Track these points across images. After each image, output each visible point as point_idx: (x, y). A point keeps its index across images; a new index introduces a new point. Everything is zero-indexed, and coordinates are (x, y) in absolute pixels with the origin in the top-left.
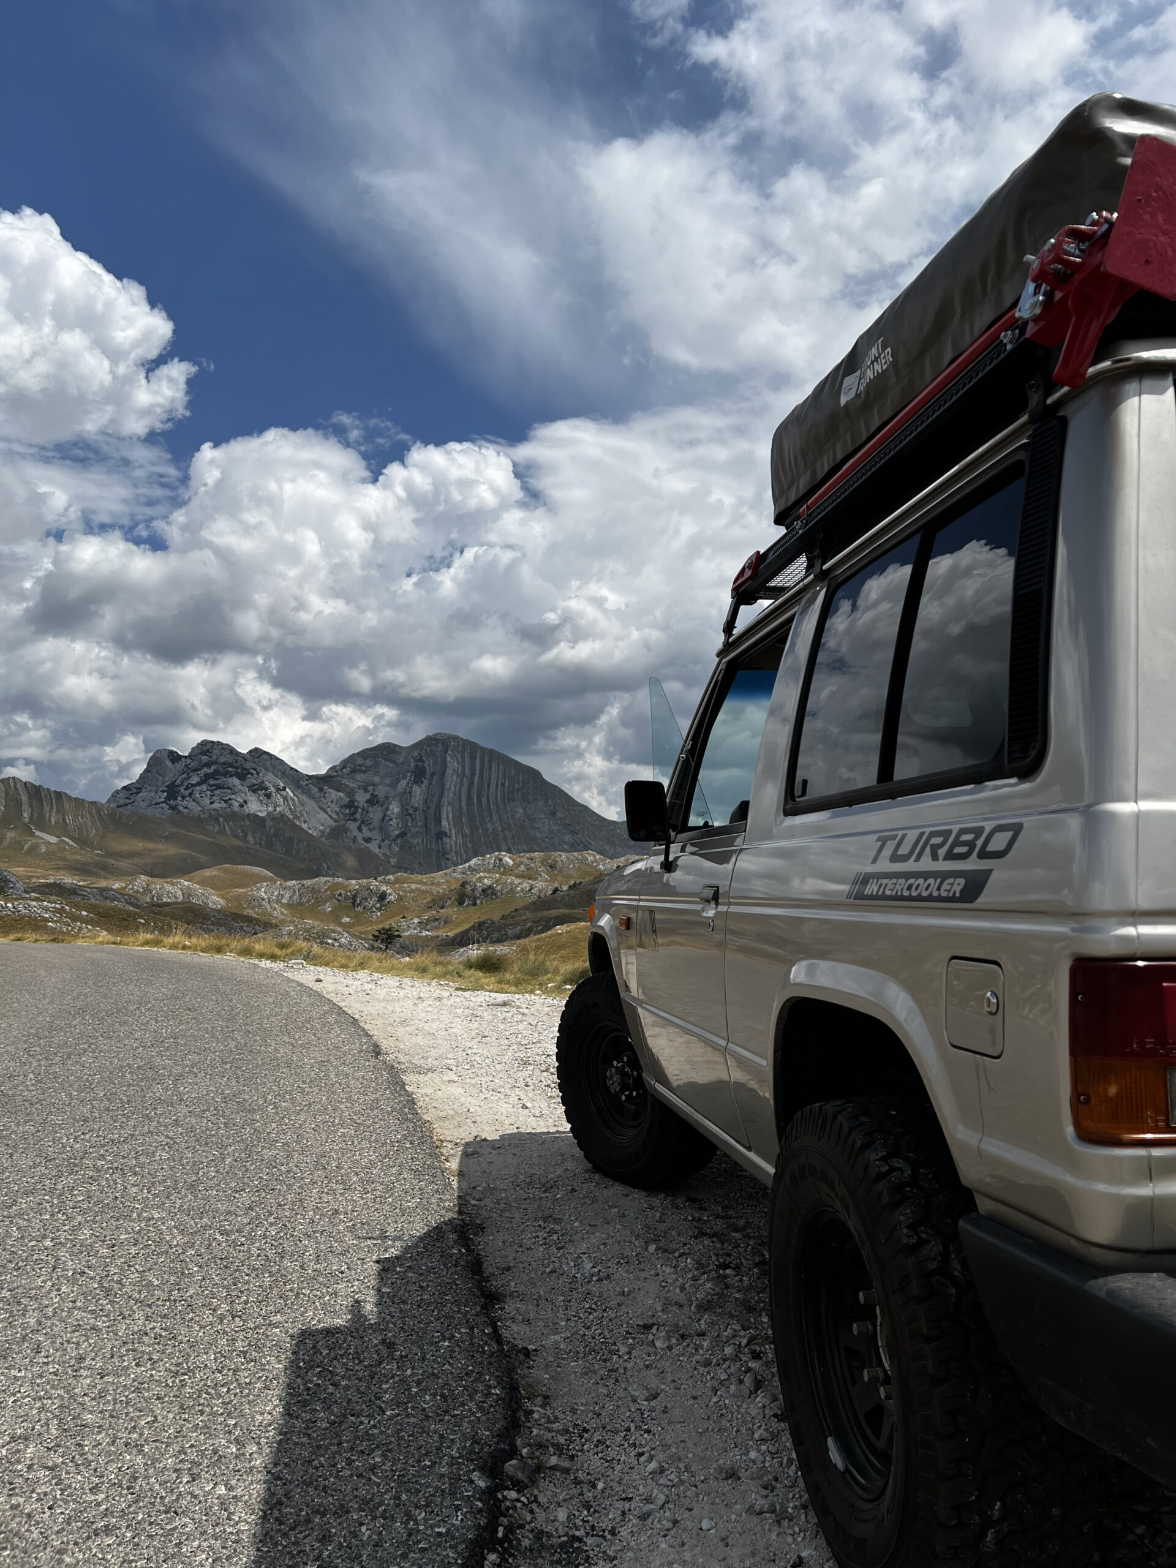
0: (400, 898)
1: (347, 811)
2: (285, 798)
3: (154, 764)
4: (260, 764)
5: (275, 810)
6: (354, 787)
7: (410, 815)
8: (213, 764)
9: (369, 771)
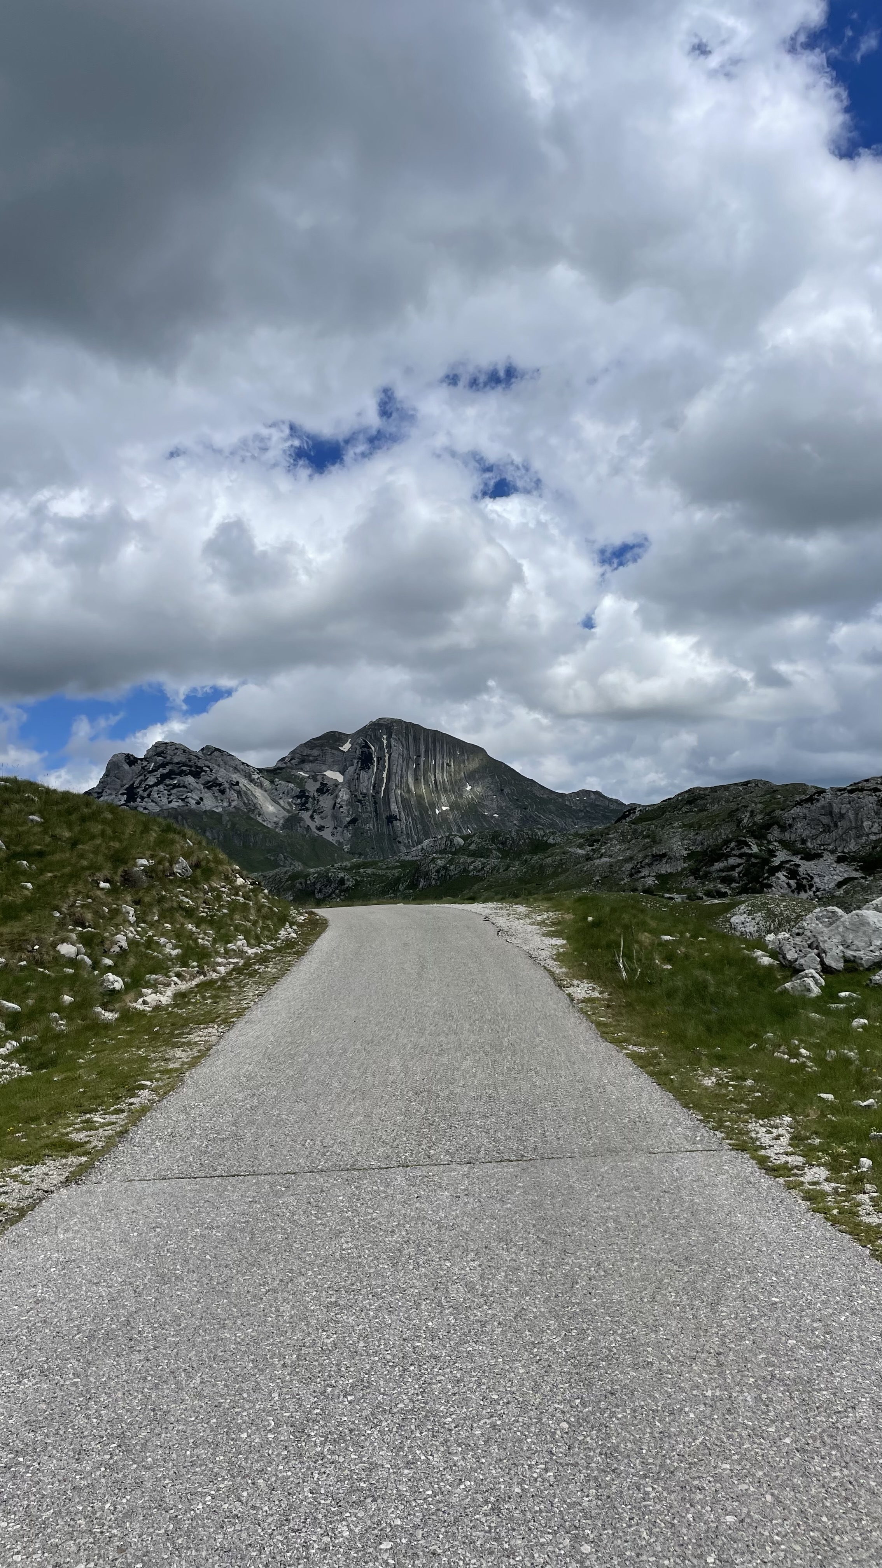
0: (357, 884)
1: (299, 801)
2: (239, 793)
3: (113, 769)
4: (213, 761)
5: (230, 805)
6: (304, 778)
7: (359, 801)
8: (168, 764)
9: (317, 760)
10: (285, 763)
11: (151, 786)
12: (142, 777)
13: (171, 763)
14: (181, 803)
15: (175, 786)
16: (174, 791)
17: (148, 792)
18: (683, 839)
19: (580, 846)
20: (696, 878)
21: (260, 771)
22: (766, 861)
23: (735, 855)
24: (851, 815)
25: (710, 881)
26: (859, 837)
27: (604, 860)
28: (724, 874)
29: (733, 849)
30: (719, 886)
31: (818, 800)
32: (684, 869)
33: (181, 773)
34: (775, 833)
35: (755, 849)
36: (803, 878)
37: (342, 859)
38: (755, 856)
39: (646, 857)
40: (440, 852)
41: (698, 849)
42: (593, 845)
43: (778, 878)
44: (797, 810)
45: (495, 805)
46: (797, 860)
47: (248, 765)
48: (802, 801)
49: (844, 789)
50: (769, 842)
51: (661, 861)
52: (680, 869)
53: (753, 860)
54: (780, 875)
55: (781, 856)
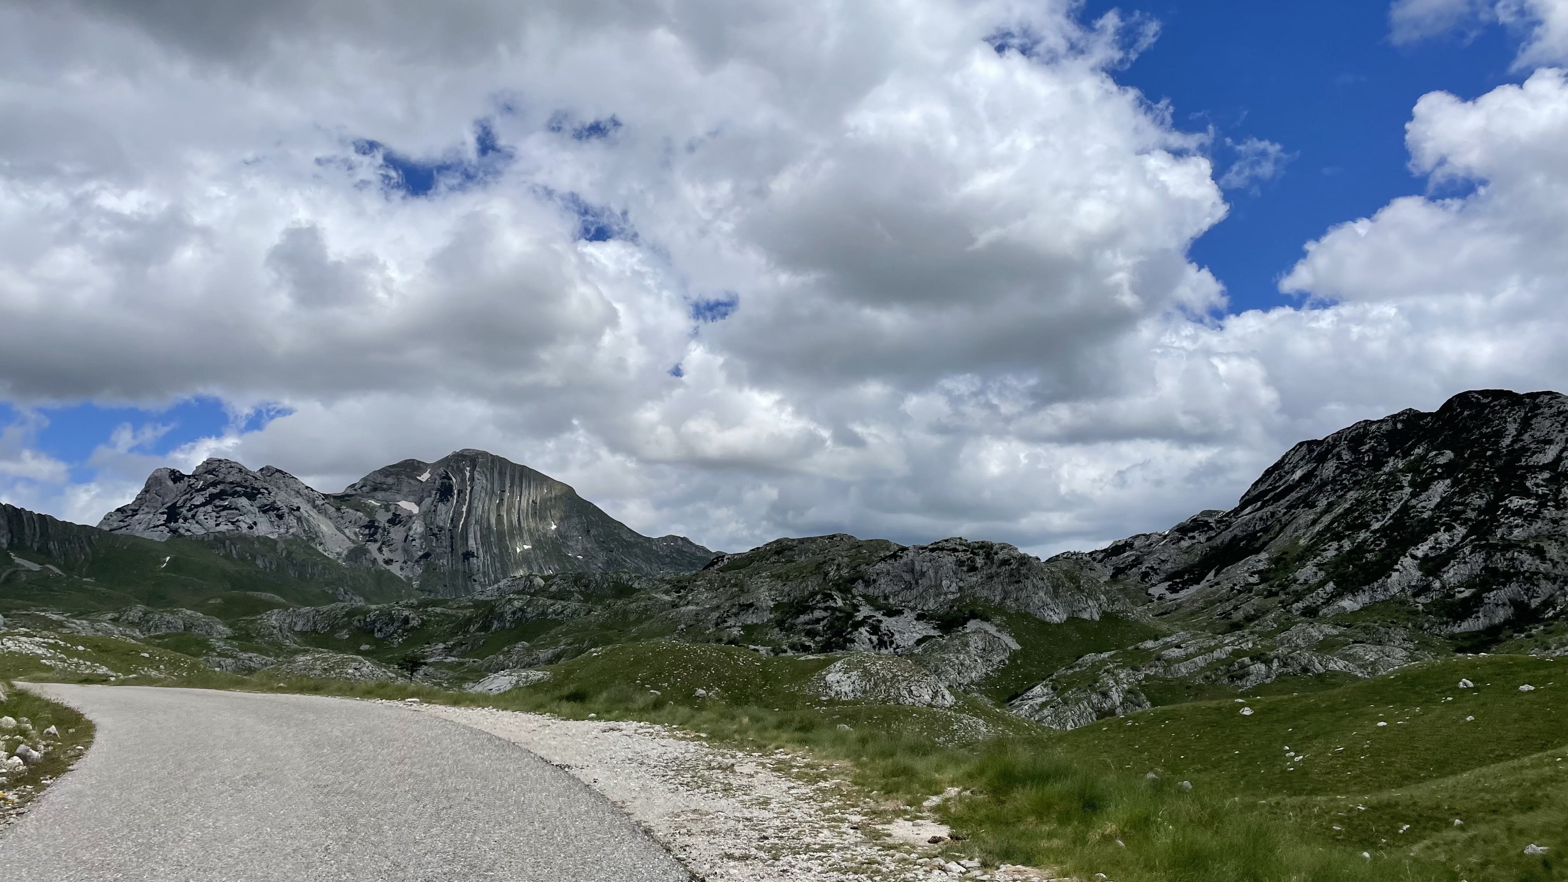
0: (423, 624)
1: (367, 531)
2: (299, 519)
3: (153, 485)
4: (272, 483)
5: (287, 532)
6: (375, 506)
7: (434, 535)
8: (219, 483)
9: (391, 489)
10: (355, 490)
11: (197, 506)
12: (188, 496)
13: (223, 483)
14: (231, 527)
15: (225, 508)
16: (223, 513)
17: (192, 512)
18: (771, 590)
19: (667, 592)
20: (781, 630)
21: (326, 496)
22: (850, 616)
23: (820, 608)
24: (931, 572)
25: (794, 633)
26: (938, 595)
27: (690, 607)
28: (809, 627)
29: (818, 602)
30: (804, 639)
31: (901, 557)
32: (769, 620)
33: (234, 494)
34: (859, 588)
35: (840, 603)
36: (885, 634)
37: (410, 596)
38: (840, 610)
39: (733, 605)
40: (519, 593)
41: (785, 601)
42: (679, 592)
43: (861, 633)
44: (881, 566)
45: (580, 547)
46: (879, 615)
47: (312, 490)
48: (886, 557)
49: (926, 548)
50: (854, 597)
51: (748, 610)
52: (766, 620)
53: (837, 614)
54: (862, 630)
55: (865, 611)
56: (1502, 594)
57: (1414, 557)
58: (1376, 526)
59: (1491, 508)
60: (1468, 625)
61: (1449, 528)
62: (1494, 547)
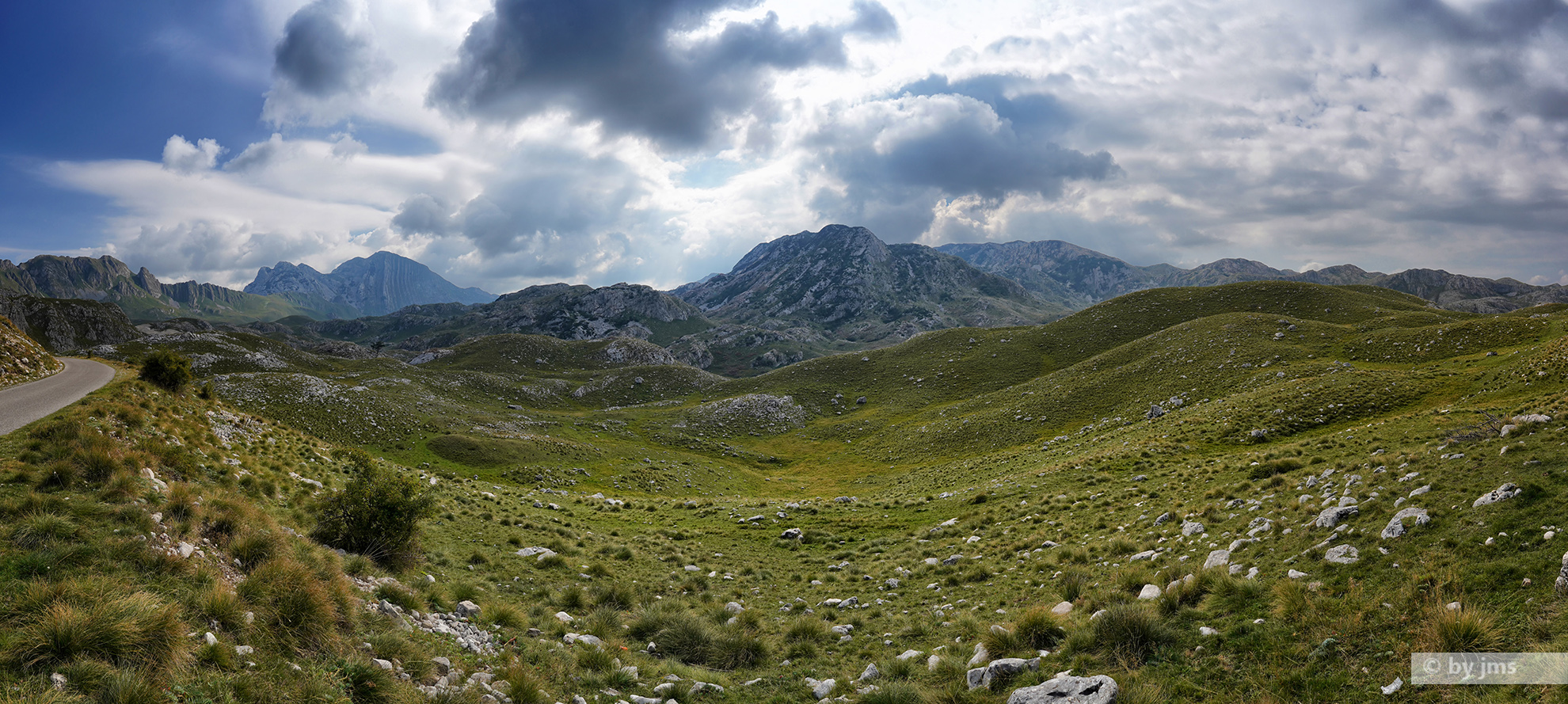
6: (343, 279)
18: (533, 309)
22: (573, 321)
23: (558, 318)
26: (614, 311)
29: (557, 315)
32: (534, 324)
34: (577, 308)
35: (568, 315)
38: (568, 318)
40: (410, 313)
41: (541, 314)
44: (587, 298)
48: (589, 294)
50: (574, 312)
52: (532, 323)
54: (580, 327)
55: (580, 319)
56: (842, 306)
57: (811, 291)
58: (797, 279)
59: (840, 272)
60: (830, 319)
61: (825, 280)
62: (841, 287)
